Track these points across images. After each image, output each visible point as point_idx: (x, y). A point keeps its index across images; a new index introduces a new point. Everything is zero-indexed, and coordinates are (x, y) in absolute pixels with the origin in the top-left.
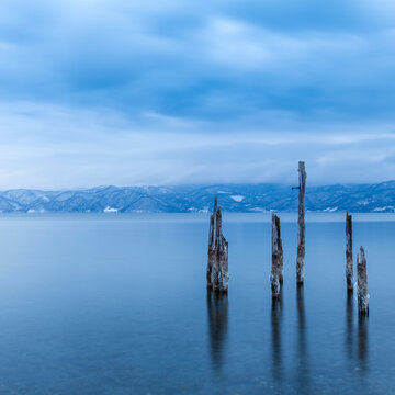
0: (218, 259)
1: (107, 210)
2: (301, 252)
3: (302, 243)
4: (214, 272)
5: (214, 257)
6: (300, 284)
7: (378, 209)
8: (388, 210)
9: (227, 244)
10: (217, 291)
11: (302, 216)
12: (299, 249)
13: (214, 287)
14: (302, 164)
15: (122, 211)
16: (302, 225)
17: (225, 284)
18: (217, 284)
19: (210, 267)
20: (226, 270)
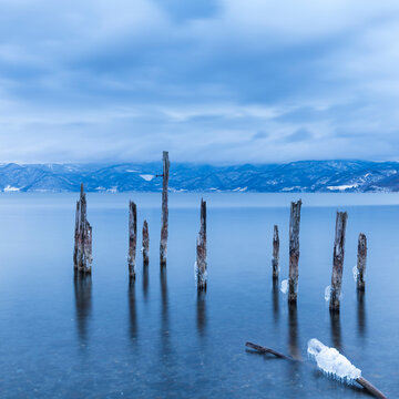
0: (83, 242)
1: (8, 189)
2: (164, 235)
3: (165, 226)
4: (79, 254)
5: (80, 240)
6: (163, 264)
7: (286, 189)
8: (295, 190)
9: (91, 228)
10: (82, 272)
11: (165, 201)
12: (162, 232)
13: (79, 268)
14: (166, 154)
15: (25, 190)
16: (165, 211)
17: (88, 265)
18: (82, 265)
19: (76, 250)
20: (90, 252)
